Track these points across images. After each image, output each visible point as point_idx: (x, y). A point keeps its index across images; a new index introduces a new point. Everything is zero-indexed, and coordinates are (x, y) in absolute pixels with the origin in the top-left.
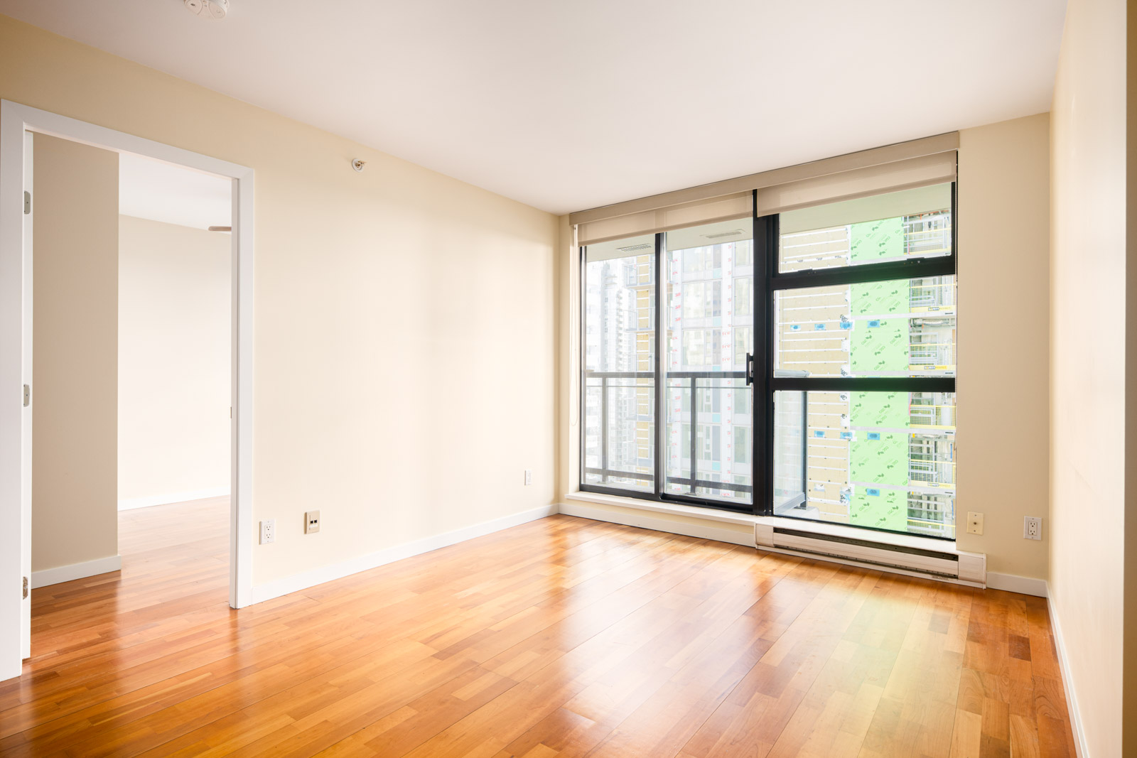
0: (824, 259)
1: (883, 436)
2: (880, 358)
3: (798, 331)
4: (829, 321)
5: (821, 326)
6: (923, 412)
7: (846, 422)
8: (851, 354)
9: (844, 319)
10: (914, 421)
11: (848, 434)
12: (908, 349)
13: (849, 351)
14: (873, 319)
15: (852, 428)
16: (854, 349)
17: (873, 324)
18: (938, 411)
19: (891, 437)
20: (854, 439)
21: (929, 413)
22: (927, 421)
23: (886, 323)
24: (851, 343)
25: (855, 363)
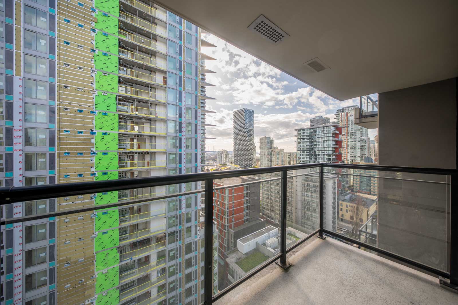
0: (82, 106)
1: (109, 173)
2: (107, 146)
3: (68, 133)
4: (85, 130)
5: (81, 132)
6: (122, 164)
7: (93, 170)
8: (95, 144)
9: (92, 130)
10: (120, 167)
11: (94, 174)
12: (118, 143)
13: (94, 143)
14: (105, 132)
15: (96, 171)
16: (96, 142)
17: (105, 134)
18: (126, 163)
19: (112, 173)
20: (97, 175)
21: (124, 164)
22: (123, 167)
23: (110, 134)
24: (95, 140)
25: (97, 147)
